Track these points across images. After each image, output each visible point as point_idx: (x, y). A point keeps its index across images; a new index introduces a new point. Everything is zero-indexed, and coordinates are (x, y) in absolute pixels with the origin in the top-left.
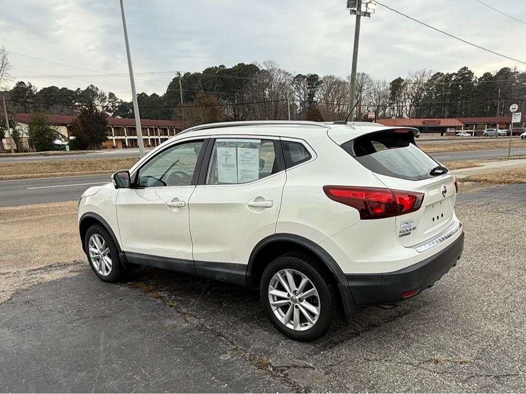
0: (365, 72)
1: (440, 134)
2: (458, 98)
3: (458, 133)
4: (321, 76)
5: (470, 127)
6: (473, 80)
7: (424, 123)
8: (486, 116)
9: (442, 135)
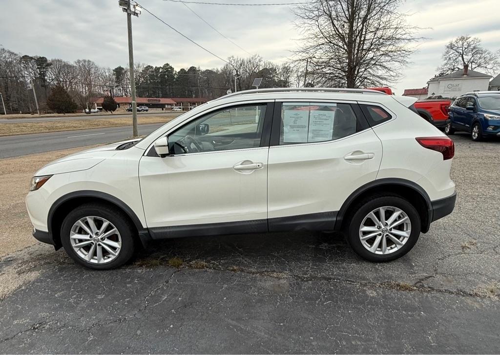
0: (90, 60)
1: (161, 109)
2: (167, 84)
3: (173, 108)
4: (49, 59)
5: (179, 104)
6: (174, 72)
7: (149, 100)
8: (186, 98)
9: (163, 110)
